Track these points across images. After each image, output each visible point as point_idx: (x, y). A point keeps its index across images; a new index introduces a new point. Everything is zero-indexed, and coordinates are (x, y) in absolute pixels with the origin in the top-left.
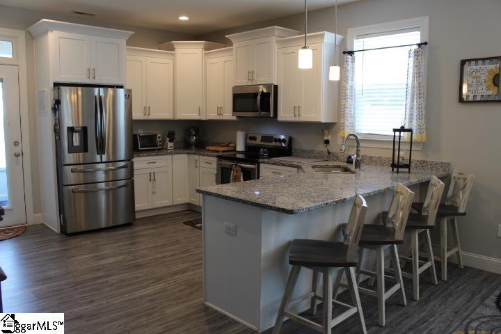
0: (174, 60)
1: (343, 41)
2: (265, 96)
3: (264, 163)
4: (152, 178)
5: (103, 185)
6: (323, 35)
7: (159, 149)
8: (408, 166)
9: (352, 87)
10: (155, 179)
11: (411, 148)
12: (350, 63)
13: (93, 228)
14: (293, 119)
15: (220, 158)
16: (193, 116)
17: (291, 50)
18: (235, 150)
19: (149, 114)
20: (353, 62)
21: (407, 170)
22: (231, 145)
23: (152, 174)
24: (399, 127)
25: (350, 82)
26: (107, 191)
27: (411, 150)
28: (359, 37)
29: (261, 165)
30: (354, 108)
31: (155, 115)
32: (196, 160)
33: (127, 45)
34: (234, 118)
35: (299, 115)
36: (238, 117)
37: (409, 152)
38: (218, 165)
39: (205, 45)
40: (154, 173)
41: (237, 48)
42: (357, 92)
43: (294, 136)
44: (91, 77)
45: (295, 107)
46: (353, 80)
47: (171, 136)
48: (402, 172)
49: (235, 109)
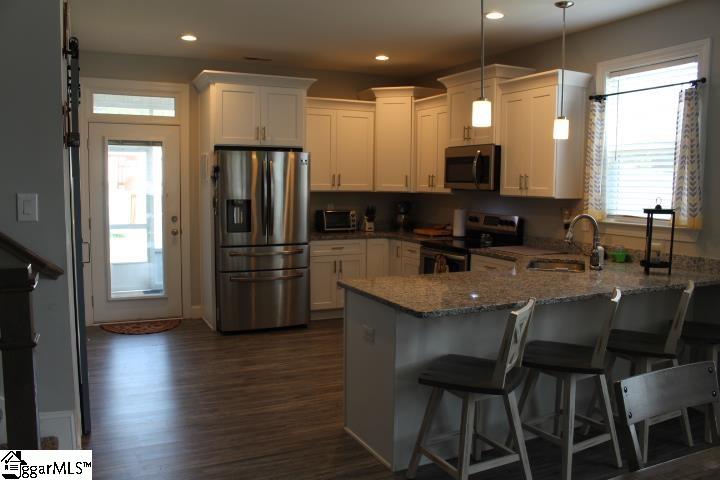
0: (375, 112)
1: (591, 82)
2: (483, 160)
3: (476, 253)
4: (338, 268)
5: (280, 273)
6: (556, 75)
7: (352, 231)
8: (667, 265)
9: (599, 147)
10: (341, 271)
11: (672, 237)
12: (597, 113)
13: (263, 327)
14: (518, 193)
15: (425, 245)
16: (398, 186)
17: (518, 96)
18: (451, 235)
19: (339, 185)
20: (602, 110)
21: (666, 270)
22: (448, 228)
23: (338, 264)
24: (653, 207)
25: (596, 141)
26: (285, 280)
27: (672, 241)
28: (613, 74)
29: (473, 257)
30: (604, 177)
31: (346, 186)
32: (398, 248)
33: (308, 95)
34: (448, 191)
35: (527, 188)
36: (453, 190)
37: (669, 244)
38: (422, 254)
39: (415, 92)
40: (341, 262)
41: (451, 95)
42: (609, 155)
43: (527, 217)
44: (260, 137)
45: (521, 177)
46: (601, 138)
47: (371, 214)
48: (654, 274)
49: (448, 180)
